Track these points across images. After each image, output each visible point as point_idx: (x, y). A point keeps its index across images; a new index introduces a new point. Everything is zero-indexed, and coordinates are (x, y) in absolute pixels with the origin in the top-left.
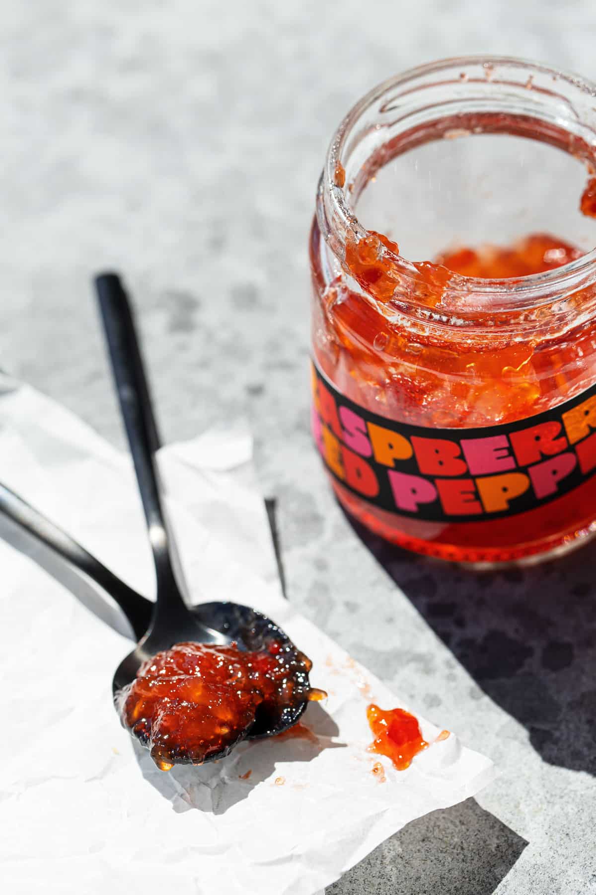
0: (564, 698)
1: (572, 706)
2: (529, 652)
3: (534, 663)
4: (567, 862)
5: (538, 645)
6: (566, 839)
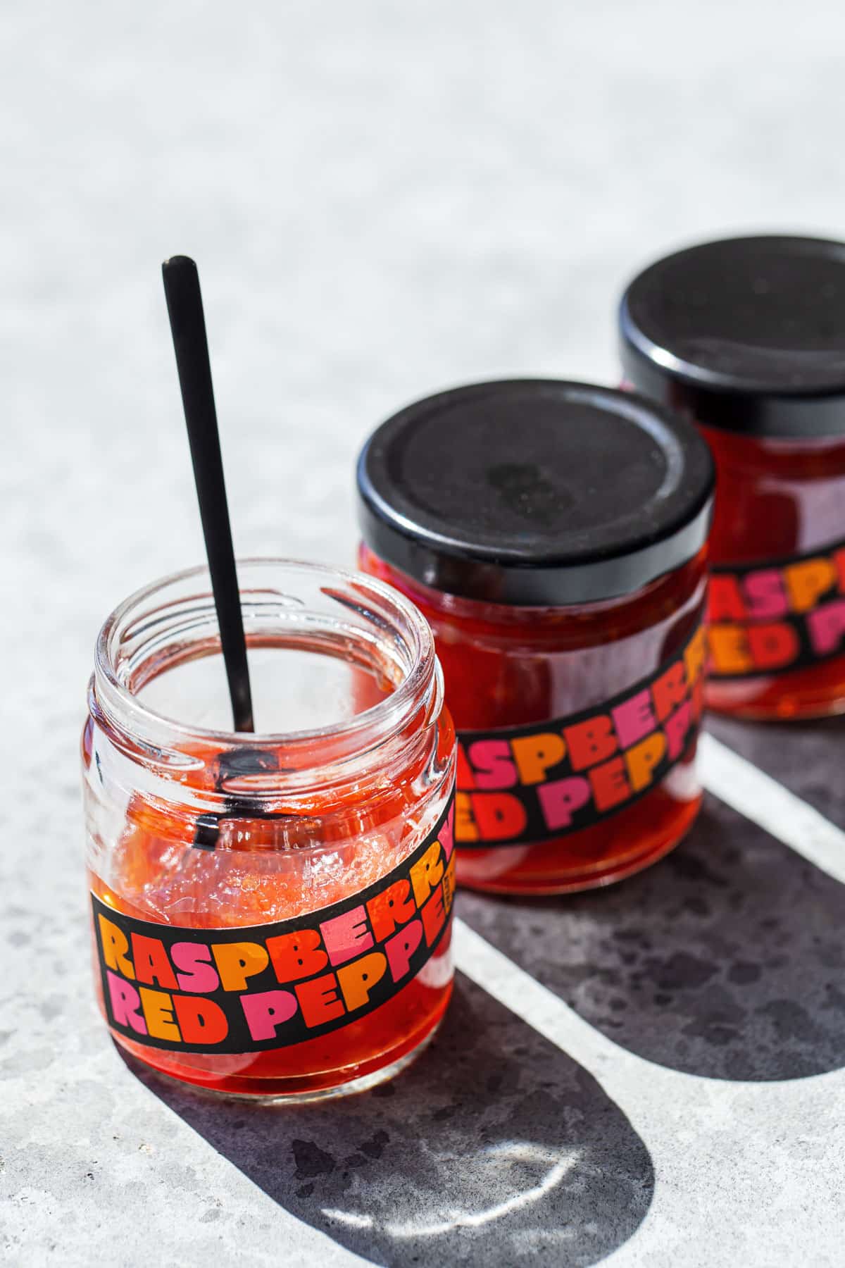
0: (751, 1005)
1: (758, 1011)
2: (715, 970)
3: (720, 979)
4: (750, 1130)
5: (724, 964)
6: (749, 1112)
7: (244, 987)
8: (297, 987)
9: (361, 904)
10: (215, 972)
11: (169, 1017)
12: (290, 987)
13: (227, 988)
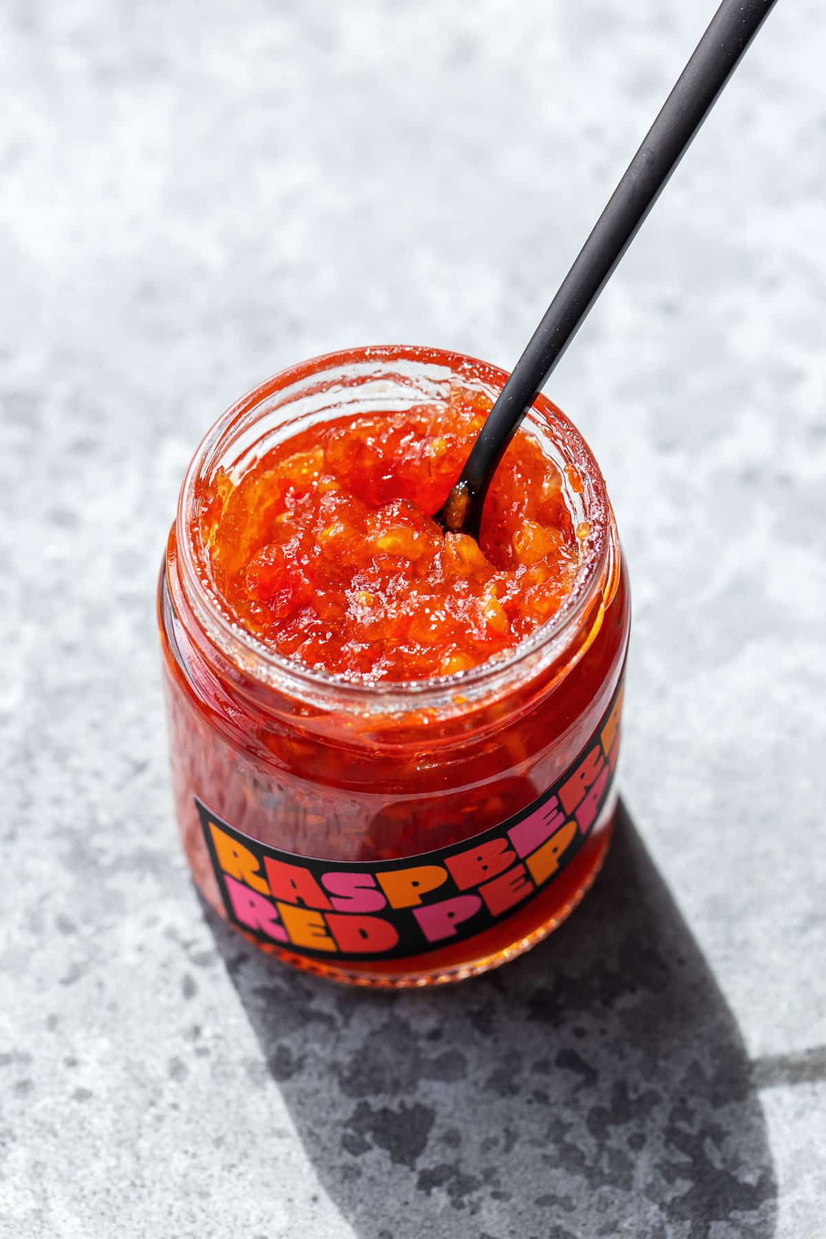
7: (419, 901)
8: (481, 889)
9: (553, 795)
10: (381, 895)
11: (322, 932)
12: (473, 891)
13: (396, 905)
